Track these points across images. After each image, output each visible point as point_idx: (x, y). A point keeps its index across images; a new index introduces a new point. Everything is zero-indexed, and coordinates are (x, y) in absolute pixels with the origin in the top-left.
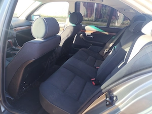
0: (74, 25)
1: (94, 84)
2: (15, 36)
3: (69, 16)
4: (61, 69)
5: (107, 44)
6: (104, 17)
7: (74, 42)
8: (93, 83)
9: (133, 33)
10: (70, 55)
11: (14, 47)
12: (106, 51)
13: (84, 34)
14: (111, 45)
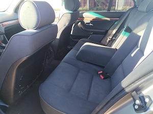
0: (71, 12)
1: (103, 77)
2: (4, 31)
3: (64, 3)
4: (62, 64)
5: (110, 31)
6: (98, 6)
7: (71, 33)
8: (101, 76)
9: (147, 12)
10: (69, 47)
11: (4, 45)
12: (109, 39)
13: (83, 23)
14: (114, 32)
